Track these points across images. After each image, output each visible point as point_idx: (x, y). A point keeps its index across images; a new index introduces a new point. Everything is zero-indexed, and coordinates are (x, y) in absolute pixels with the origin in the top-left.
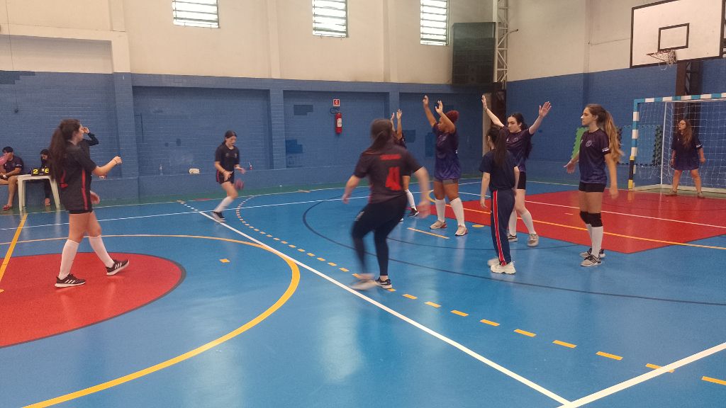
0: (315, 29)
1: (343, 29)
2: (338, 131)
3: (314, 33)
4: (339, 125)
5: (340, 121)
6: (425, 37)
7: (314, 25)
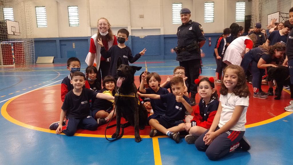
0: (205, 21)
1: (213, 20)
2: (210, 46)
3: (205, 22)
4: (210, 44)
5: (210, 43)
6: (237, 20)
7: (205, 20)
